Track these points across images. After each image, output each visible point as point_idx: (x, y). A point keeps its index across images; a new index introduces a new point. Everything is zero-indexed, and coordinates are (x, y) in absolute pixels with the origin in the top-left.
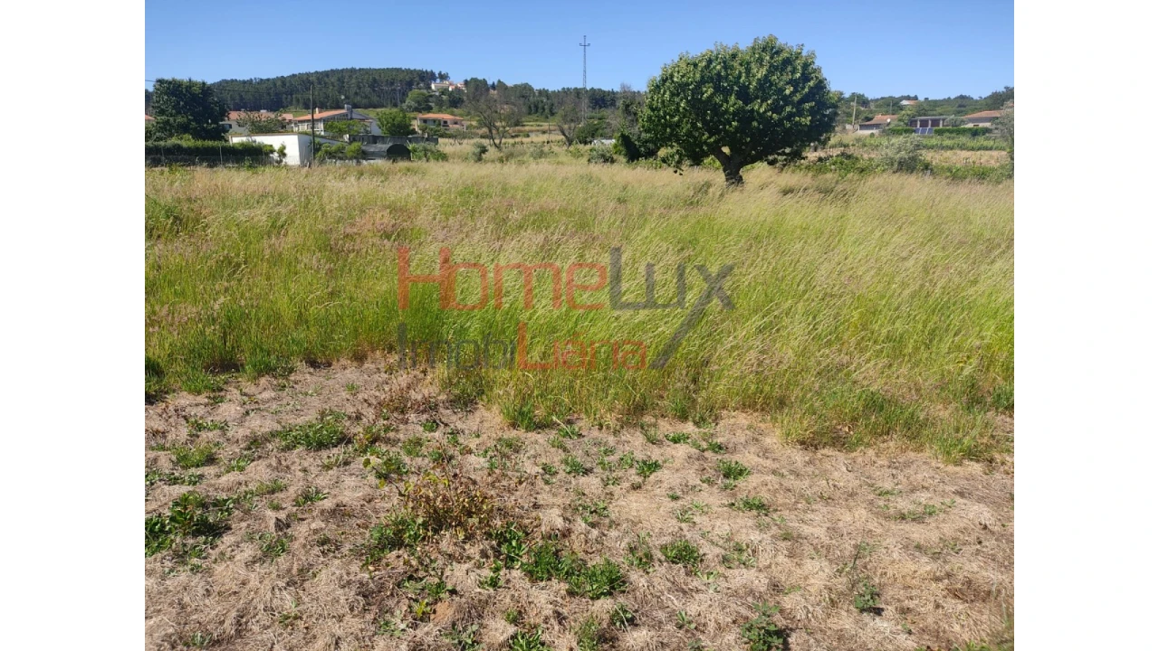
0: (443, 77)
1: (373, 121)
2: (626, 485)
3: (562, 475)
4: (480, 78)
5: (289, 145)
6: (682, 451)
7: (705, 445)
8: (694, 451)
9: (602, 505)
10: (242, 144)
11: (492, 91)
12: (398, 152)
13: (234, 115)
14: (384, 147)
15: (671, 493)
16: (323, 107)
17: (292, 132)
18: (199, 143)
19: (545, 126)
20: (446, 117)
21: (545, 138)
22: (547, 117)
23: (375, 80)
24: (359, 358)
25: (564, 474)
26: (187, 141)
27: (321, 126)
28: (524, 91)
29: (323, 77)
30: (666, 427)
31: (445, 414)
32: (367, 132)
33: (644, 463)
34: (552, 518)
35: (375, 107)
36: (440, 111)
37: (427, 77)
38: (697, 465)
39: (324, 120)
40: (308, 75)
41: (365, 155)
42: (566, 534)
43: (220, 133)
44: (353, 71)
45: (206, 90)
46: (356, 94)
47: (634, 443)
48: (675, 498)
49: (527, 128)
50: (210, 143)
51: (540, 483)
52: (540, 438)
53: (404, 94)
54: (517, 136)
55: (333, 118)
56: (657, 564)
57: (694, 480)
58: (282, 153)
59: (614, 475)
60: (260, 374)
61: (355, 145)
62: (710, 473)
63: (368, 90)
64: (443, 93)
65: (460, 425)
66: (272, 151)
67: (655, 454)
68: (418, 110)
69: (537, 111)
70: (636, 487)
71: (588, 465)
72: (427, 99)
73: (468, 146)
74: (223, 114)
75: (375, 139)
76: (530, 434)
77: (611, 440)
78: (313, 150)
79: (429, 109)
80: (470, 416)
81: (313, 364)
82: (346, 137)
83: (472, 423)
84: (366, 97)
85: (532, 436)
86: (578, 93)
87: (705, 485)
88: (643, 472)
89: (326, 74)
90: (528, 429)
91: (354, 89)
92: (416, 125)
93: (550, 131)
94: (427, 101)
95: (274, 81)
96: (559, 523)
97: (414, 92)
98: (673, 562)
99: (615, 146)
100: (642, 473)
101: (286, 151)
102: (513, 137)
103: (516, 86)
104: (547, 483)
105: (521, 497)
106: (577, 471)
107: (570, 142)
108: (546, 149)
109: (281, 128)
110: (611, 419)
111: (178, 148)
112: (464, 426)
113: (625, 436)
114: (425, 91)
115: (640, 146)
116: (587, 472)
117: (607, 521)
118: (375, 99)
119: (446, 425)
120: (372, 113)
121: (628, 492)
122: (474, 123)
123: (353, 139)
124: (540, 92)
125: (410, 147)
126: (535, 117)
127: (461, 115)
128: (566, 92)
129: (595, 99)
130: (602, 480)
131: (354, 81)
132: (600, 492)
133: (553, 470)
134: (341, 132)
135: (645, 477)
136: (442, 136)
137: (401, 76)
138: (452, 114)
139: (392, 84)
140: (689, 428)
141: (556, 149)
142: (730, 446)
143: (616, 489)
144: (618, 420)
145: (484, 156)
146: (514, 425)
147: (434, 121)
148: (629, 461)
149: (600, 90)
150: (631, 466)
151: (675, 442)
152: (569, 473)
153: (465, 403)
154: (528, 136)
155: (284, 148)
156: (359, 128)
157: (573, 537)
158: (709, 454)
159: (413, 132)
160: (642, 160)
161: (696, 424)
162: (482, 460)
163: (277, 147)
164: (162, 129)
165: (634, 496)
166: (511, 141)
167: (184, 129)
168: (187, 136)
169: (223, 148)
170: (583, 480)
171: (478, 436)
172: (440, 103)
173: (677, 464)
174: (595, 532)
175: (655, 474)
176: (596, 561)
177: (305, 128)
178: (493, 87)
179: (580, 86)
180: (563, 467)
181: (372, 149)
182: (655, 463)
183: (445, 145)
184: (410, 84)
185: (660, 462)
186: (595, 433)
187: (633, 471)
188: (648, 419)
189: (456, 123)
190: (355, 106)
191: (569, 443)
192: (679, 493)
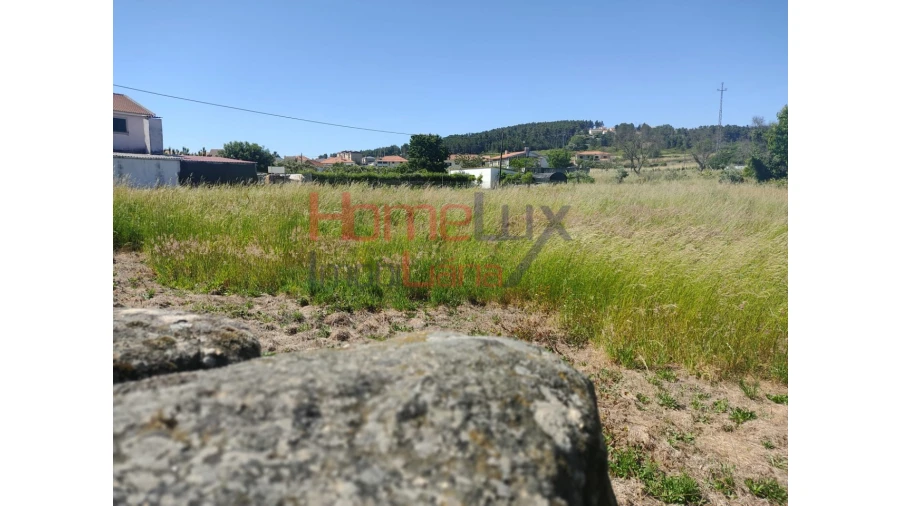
0: (599, 124)
1: (544, 158)
2: (717, 425)
3: (653, 405)
4: (628, 123)
5: (485, 175)
9: (689, 436)
10: (455, 175)
11: (638, 133)
12: (558, 177)
13: (453, 157)
14: (549, 175)
15: (766, 442)
16: (510, 150)
17: (488, 167)
18: (431, 174)
19: (682, 157)
20: (597, 153)
21: (680, 166)
22: (683, 150)
23: (548, 130)
24: (505, 303)
25: (657, 405)
26: (425, 173)
27: (507, 162)
28: (666, 130)
29: (512, 130)
30: (767, 389)
31: (561, 347)
32: (538, 165)
33: (739, 410)
34: (639, 433)
35: (546, 149)
36: (593, 150)
37: (586, 126)
39: (510, 159)
40: (503, 129)
41: (534, 181)
42: (651, 448)
43: (443, 168)
44: (534, 124)
45: (438, 140)
46: (534, 140)
47: (734, 395)
48: (770, 447)
49: (665, 159)
50: (437, 174)
51: (634, 408)
52: (638, 375)
53: (568, 139)
54: (656, 165)
55: (515, 157)
56: (739, 493)
58: (480, 180)
59: (706, 414)
60: (439, 303)
61: (529, 174)
63: (542, 137)
64: (597, 136)
65: (571, 355)
66: (474, 179)
67: (753, 406)
68: (576, 149)
69: (675, 145)
70: (728, 430)
71: (681, 403)
72: (585, 141)
73: (613, 173)
74: (447, 155)
75: (543, 170)
76: (630, 371)
77: (708, 389)
78: (501, 178)
79: (585, 148)
80: (581, 351)
81: (473, 302)
82: (523, 170)
83: (583, 356)
84: (541, 143)
85: (633, 373)
86: (714, 129)
88: (737, 418)
89: (515, 128)
90: (629, 367)
91: (533, 137)
92: (574, 160)
93: (686, 161)
94: (585, 143)
95: (481, 134)
96: (645, 438)
97: (576, 137)
98: (758, 496)
99: (746, 170)
100: (735, 419)
101: (482, 179)
102: (651, 166)
103: (658, 127)
104: (640, 408)
105: (615, 414)
106: (669, 405)
107: (703, 168)
108: (680, 173)
109: (482, 164)
110: (709, 371)
111: (419, 177)
112: (575, 357)
113: (723, 387)
114: (584, 136)
115: (772, 169)
116: (678, 407)
117: (692, 448)
118: (546, 143)
119: (560, 353)
120: (543, 153)
121: (718, 431)
122: (620, 157)
123: (528, 170)
124: (679, 130)
125: (568, 175)
126: (673, 150)
127: (610, 152)
128: (703, 129)
129: (730, 134)
130: (694, 417)
131: (533, 131)
132: (689, 425)
133: (647, 400)
134: (520, 166)
135: (738, 423)
136: (593, 167)
137: (567, 126)
138: (603, 151)
139: (560, 132)
141: (689, 173)
143: (707, 427)
144: (716, 372)
145: (624, 179)
146: (617, 362)
147: (588, 156)
148: (723, 407)
149: (735, 126)
150: (725, 412)
151: (777, 402)
152: (662, 405)
153: (578, 340)
154: (665, 165)
155: (481, 177)
156: (533, 163)
157: (656, 452)
159: (572, 164)
160: (773, 180)
163: (477, 176)
164: (411, 166)
165: (723, 436)
166: (651, 169)
167: (423, 165)
168: (424, 170)
169: (445, 177)
170: (674, 413)
171: (585, 365)
172: (594, 144)
174: (678, 453)
175: (749, 422)
176: (675, 474)
177: (497, 164)
178: (639, 129)
179: (716, 123)
180: (657, 400)
181: (540, 176)
182: (751, 414)
183: (593, 172)
184: (573, 132)
185: (757, 414)
186: (693, 380)
187: (726, 416)
188: (748, 379)
189: (605, 157)
190: (532, 149)
191: (666, 384)
192: (774, 443)
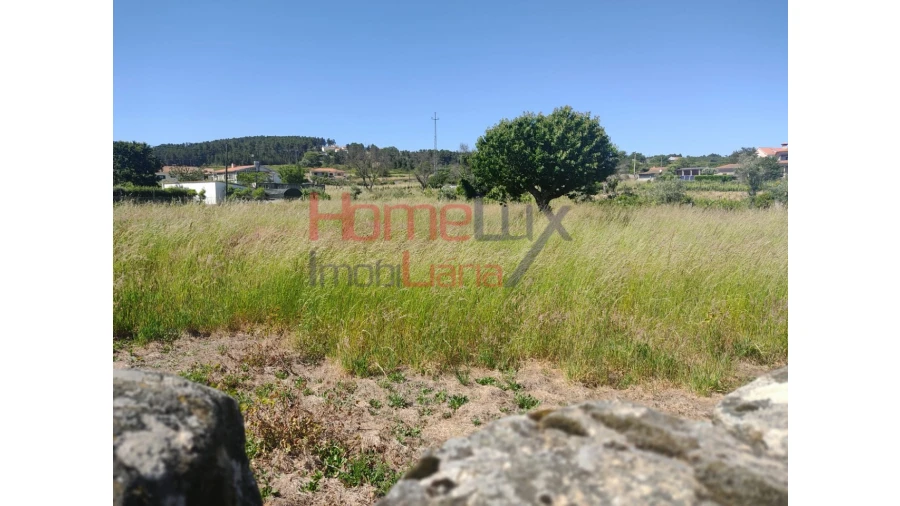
0: (331, 142)
1: (275, 173)
2: (439, 415)
3: (386, 408)
4: (359, 143)
5: (210, 189)
6: (487, 390)
7: (506, 385)
8: (497, 389)
9: (416, 430)
10: (171, 189)
11: (366, 152)
12: (292, 194)
14: (283, 191)
15: (474, 420)
16: (237, 163)
17: (212, 181)
18: (138, 188)
19: (407, 176)
20: (332, 170)
22: (408, 170)
23: (279, 145)
24: (234, 330)
25: (388, 406)
27: (234, 177)
28: (391, 152)
29: (238, 141)
30: (478, 373)
32: (270, 181)
33: (455, 398)
34: (372, 438)
35: (278, 164)
36: (327, 167)
37: (318, 143)
38: (499, 400)
39: (238, 172)
40: (227, 140)
41: (267, 197)
42: (382, 450)
43: (155, 183)
45: (146, 149)
46: (264, 154)
47: (451, 385)
48: (477, 424)
49: (393, 178)
50: (147, 189)
51: (367, 414)
52: (371, 382)
53: (301, 155)
54: (386, 184)
55: (244, 171)
57: (494, 409)
58: (202, 195)
59: (429, 407)
61: (260, 190)
62: (509, 405)
63: (273, 152)
64: (330, 154)
65: (307, 374)
66: (195, 194)
67: (466, 392)
68: (310, 166)
69: (400, 166)
70: (447, 417)
71: (408, 400)
72: (318, 158)
73: (347, 190)
74: (159, 167)
75: (276, 186)
76: (364, 380)
77: (431, 383)
78: (226, 193)
79: (319, 165)
80: (317, 368)
81: (195, 333)
82: (254, 185)
83: (319, 373)
84: (272, 157)
85: (366, 381)
86: (431, 153)
87: (504, 414)
88: (454, 405)
90: (363, 376)
91: (262, 152)
92: (308, 176)
93: (411, 180)
94: (319, 160)
96: (376, 441)
97: (309, 153)
99: (458, 189)
100: (453, 406)
101: (205, 194)
102: (382, 184)
103: (385, 149)
104: (372, 414)
105: (349, 425)
106: (398, 405)
107: (425, 187)
108: (406, 192)
109: (206, 178)
110: (431, 367)
111: (122, 191)
113: (443, 380)
114: (317, 153)
115: (476, 188)
116: (406, 405)
117: (418, 440)
118: (278, 158)
120: (275, 168)
121: (440, 420)
122: (353, 175)
123: (259, 186)
124: (404, 153)
125: (303, 191)
126: (399, 170)
127: (343, 169)
128: (423, 152)
129: (445, 158)
130: (419, 411)
131: (263, 145)
132: (416, 420)
133: (379, 404)
134: (250, 181)
135: (455, 409)
136: (328, 184)
137: (298, 142)
138: (337, 168)
139: (292, 147)
140: (496, 374)
141: (414, 191)
142: (527, 386)
143: (430, 419)
144: (437, 367)
145: (358, 196)
146: (353, 373)
147: (323, 173)
148: (443, 397)
149: (447, 151)
150: (444, 401)
151: (483, 384)
152: (392, 406)
153: (314, 358)
154: (393, 184)
155: (204, 192)
156: (264, 178)
157: (387, 453)
158: (510, 392)
159: (307, 181)
160: (478, 198)
161: (501, 370)
162: (321, 399)
163: (198, 191)
165: (444, 423)
166: (381, 187)
167: (128, 179)
168: (129, 184)
169: (156, 192)
170: (403, 412)
172: (328, 162)
173: (483, 399)
174: (406, 448)
175: (463, 406)
177: (222, 178)
178: (368, 149)
179: (433, 148)
180: (388, 402)
181: (273, 192)
182: (464, 398)
183: (329, 190)
184: (305, 148)
185: (468, 398)
186: (419, 378)
187: (446, 405)
188: (462, 368)
189: (339, 174)
190: (262, 163)
191: (395, 386)
192: (481, 420)
